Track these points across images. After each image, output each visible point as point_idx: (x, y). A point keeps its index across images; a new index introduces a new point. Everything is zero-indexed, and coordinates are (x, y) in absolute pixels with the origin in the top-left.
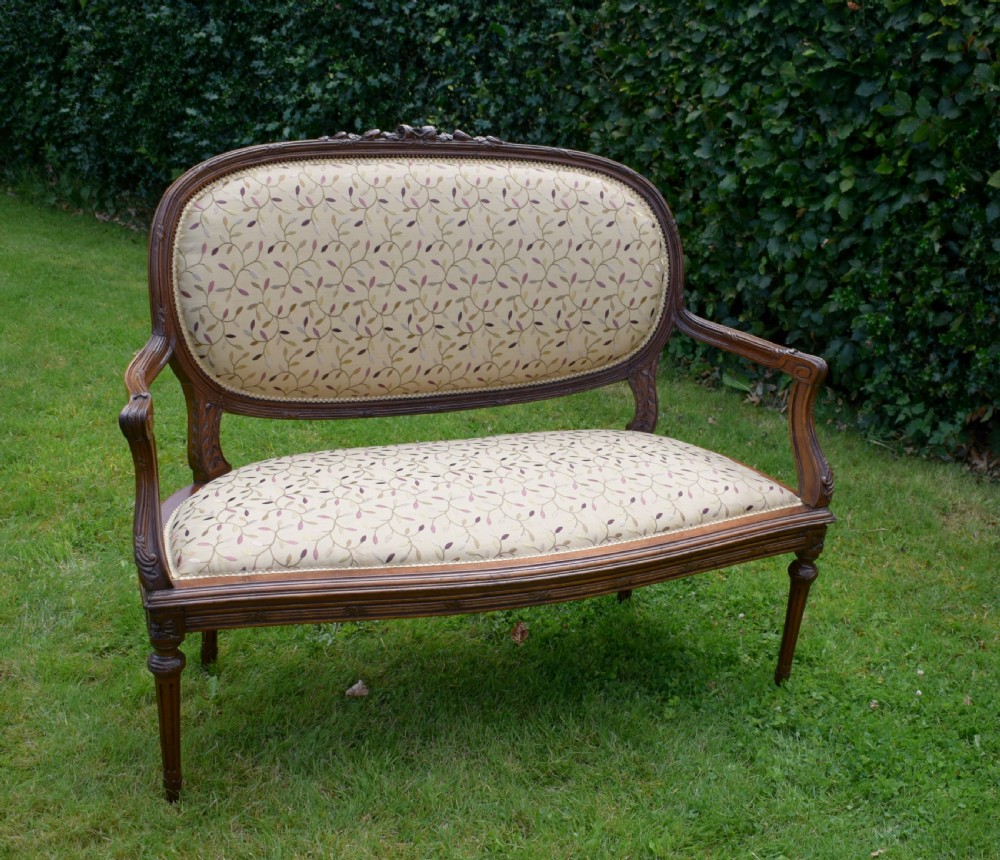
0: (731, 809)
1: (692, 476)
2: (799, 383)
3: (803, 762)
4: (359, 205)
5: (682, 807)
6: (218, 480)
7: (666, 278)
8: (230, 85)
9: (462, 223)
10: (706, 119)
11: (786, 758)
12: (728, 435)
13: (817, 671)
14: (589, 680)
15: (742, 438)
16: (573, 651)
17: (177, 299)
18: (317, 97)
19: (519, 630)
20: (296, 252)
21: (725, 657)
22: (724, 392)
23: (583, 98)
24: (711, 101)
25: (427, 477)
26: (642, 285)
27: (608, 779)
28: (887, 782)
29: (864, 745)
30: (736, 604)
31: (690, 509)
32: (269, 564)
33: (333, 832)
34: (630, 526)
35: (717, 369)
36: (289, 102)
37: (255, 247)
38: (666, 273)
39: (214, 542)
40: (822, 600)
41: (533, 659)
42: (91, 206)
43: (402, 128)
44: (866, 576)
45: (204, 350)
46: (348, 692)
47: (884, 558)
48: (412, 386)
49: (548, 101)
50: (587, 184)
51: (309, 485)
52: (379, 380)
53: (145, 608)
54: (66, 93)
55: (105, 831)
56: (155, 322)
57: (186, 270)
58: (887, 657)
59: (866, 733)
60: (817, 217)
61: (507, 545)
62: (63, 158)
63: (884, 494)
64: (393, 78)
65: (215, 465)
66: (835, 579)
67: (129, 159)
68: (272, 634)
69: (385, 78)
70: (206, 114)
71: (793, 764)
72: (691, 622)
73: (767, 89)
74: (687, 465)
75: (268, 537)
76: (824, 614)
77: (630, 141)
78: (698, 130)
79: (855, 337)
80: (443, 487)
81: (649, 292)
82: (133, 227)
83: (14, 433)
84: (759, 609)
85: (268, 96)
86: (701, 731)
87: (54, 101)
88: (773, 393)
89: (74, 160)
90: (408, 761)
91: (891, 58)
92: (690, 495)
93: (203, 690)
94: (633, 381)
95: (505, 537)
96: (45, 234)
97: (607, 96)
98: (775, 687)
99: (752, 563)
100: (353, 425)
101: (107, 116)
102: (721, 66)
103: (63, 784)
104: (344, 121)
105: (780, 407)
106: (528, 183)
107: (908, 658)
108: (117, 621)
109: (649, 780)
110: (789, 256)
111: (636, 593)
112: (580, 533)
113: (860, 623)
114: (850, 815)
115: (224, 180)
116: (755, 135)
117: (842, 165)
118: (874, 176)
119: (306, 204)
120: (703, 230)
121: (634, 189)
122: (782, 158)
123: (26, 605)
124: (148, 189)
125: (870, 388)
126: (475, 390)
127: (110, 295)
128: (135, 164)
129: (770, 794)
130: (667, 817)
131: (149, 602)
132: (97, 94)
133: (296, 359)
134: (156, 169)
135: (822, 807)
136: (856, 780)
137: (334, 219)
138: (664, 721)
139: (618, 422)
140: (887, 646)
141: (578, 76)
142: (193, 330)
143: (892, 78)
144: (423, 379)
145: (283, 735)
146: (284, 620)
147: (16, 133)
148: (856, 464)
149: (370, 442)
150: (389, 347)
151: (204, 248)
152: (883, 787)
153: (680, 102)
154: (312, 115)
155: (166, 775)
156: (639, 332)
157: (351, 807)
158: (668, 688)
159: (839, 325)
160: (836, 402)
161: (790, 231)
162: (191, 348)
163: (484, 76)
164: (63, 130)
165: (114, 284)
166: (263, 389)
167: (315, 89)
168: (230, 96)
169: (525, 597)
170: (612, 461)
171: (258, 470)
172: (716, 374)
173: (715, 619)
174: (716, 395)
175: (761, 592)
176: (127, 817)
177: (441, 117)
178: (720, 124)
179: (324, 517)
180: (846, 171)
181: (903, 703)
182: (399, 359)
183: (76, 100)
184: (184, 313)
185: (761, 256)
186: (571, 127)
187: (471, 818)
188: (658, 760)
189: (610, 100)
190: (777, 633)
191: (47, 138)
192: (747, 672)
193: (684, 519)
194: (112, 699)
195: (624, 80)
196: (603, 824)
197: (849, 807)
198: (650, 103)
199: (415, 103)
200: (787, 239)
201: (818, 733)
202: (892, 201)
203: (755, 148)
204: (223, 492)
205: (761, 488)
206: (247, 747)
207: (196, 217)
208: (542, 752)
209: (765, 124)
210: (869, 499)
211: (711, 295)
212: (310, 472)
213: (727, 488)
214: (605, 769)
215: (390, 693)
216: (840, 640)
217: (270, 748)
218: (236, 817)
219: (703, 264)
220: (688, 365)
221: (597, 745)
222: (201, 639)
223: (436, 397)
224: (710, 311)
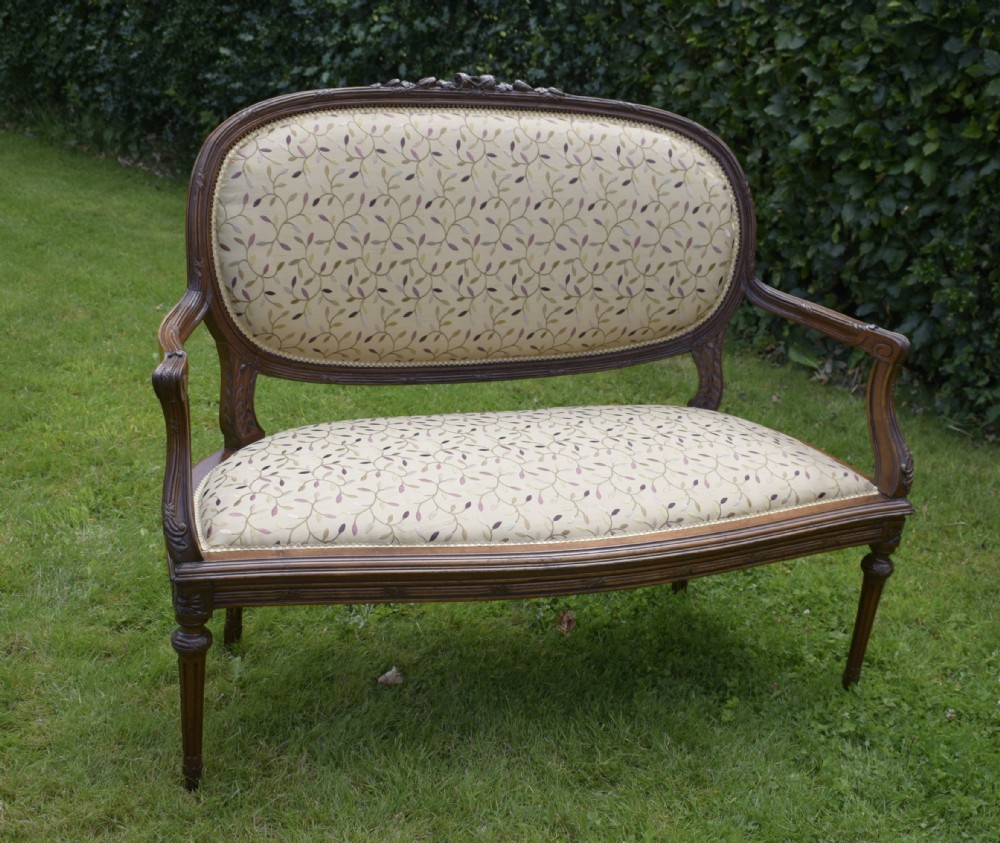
0: (794, 822)
1: (760, 459)
2: (879, 361)
3: (872, 775)
4: (411, 157)
5: (740, 818)
6: (251, 446)
7: (736, 244)
8: (267, 26)
9: (520, 180)
10: (779, 74)
11: (854, 769)
12: (794, 415)
13: (889, 675)
14: (640, 676)
15: (809, 420)
16: (623, 644)
17: (215, 251)
18: (359, 40)
19: (565, 618)
20: (343, 206)
21: (788, 657)
22: (789, 369)
23: (645, 48)
24: (785, 55)
25: (475, 451)
26: (710, 250)
27: (660, 785)
28: (965, 800)
29: (940, 758)
30: (801, 599)
31: (758, 494)
32: (305, 538)
33: (363, 830)
34: (692, 511)
35: (782, 343)
36: (330, 44)
37: (300, 198)
38: (737, 240)
39: (246, 513)
40: (895, 598)
41: (581, 650)
42: (113, 149)
43: (460, 77)
44: (942, 573)
45: (241, 307)
46: (381, 679)
47: (963, 554)
48: (460, 352)
49: (608, 50)
50: (655, 141)
51: (349, 455)
52: (425, 344)
53: (172, 581)
54: (92, 29)
55: (120, 819)
56: (191, 276)
57: (226, 222)
58: (965, 662)
59: (942, 746)
60: (897, 182)
61: (559, 527)
62: (86, 98)
63: (963, 484)
64: (441, 22)
65: (248, 431)
66: (909, 576)
67: (156, 101)
68: (299, 613)
69: (433, 22)
70: (239, 54)
71: (862, 776)
72: (751, 616)
73: (847, 43)
74: (755, 446)
75: (305, 509)
76: (897, 613)
77: (695, 96)
78: (770, 86)
79: (935, 313)
80: (491, 462)
81: (718, 259)
82: (157, 173)
83: (29, 389)
84: (826, 605)
85: (307, 37)
86: (761, 736)
87: (79, 38)
88: (844, 371)
89: (98, 100)
90: (444, 756)
91: (982, 14)
92: (758, 479)
93: (226, 671)
94: (697, 354)
95: (558, 518)
96: (65, 178)
97: (672, 47)
98: (843, 690)
99: (819, 556)
100: (389, 391)
101: (135, 55)
102: (796, 17)
103: (76, 767)
104: (387, 67)
105: (851, 387)
106: (591, 138)
107: (989, 664)
108: (135, 594)
109: (705, 787)
110: (865, 224)
111: (693, 584)
112: (638, 515)
113: (936, 625)
114: (924, 834)
115: (269, 127)
116: (832, 93)
117: (926, 127)
118: (961, 140)
119: (355, 155)
120: (771, 193)
121: (705, 148)
122: (861, 118)
123: (40, 573)
124: (174, 132)
125: (949, 369)
126: (527, 358)
127: (133, 245)
128: (162, 107)
129: (836, 807)
130: (725, 829)
131: (177, 575)
132: (125, 30)
133: (338, 319)
134: (185, 111)
135: (893, 824)
136: (929, 795)
137: (384, 172)
138: (721, 724)
139: (674, 398)
140: (965, 652)
141: (641, 24)
142: (230, 286)
143: (984, 35)
144: (472, 345)
145: (311, 723)
146: (318, 599)
147: (38, 70)
148: (933, 450)
149: (409, 411)
150: (438, 310)
151: (246, 199)
152: (961, 805)
153: (751, 55)
154: (353, 60)
155: (186, 761)
156: (706, 301)
157: (383, 804)
158: (726, 688)
159: (917, 301)
160: (912, 382)
161: (867, 196)
162: (227, 304)
163: (540, 22)
164: (87, 68)
165: (137, 233)
166: (302, 350)
167: (357, 31)
168: (266, 37)
169: (578, 584)
170: (674, 439)
171: (294, 437)
172: (781, 349)
173: (778, 614)
174: (781, 371)
175: (829, 587)
176: (143, 805)
177: (492, 65)
178: (794, 79)
179: (364, 490)
180: (931, 134)
181: (982, 714)
182: (448, 323)
183: (103, 37)
184: (221, 267)
185: (833, 223)
186: (631, 79)
187: (512, 821)
188: (714, 765)
189: (676, 51)
190: (845, 632)
191: (70, 76)
192: (811, 674)
193: (750, 505)
194: (129, 677)
195: (690, 30)
196: (654, 834)
197: (923, 825)
198: (719, 56)
199: (464, 49)
200: (863, 205)
201: (889, 743)
202: (979, 166)
203: (832, 107)
204: (256, 459)
205: (834, 474)
206: (272, 734)
207: (239, 166)
208: (590, 752)
209: (843, 81)
210: (946, 491)
211: (778, 263)
212: (349, 441)
213: (797, 473)
214: (656, 774)
215: (426, 682)
216: (914, 642)
217: (297, 737)
218: (259, 810)
219: (770, 229)
220: (750, 338)
221: (649, 747)
222: (224, 616)
223: (485, 364)
224: (777, 280)
